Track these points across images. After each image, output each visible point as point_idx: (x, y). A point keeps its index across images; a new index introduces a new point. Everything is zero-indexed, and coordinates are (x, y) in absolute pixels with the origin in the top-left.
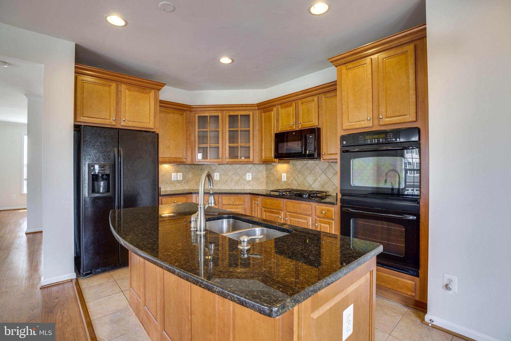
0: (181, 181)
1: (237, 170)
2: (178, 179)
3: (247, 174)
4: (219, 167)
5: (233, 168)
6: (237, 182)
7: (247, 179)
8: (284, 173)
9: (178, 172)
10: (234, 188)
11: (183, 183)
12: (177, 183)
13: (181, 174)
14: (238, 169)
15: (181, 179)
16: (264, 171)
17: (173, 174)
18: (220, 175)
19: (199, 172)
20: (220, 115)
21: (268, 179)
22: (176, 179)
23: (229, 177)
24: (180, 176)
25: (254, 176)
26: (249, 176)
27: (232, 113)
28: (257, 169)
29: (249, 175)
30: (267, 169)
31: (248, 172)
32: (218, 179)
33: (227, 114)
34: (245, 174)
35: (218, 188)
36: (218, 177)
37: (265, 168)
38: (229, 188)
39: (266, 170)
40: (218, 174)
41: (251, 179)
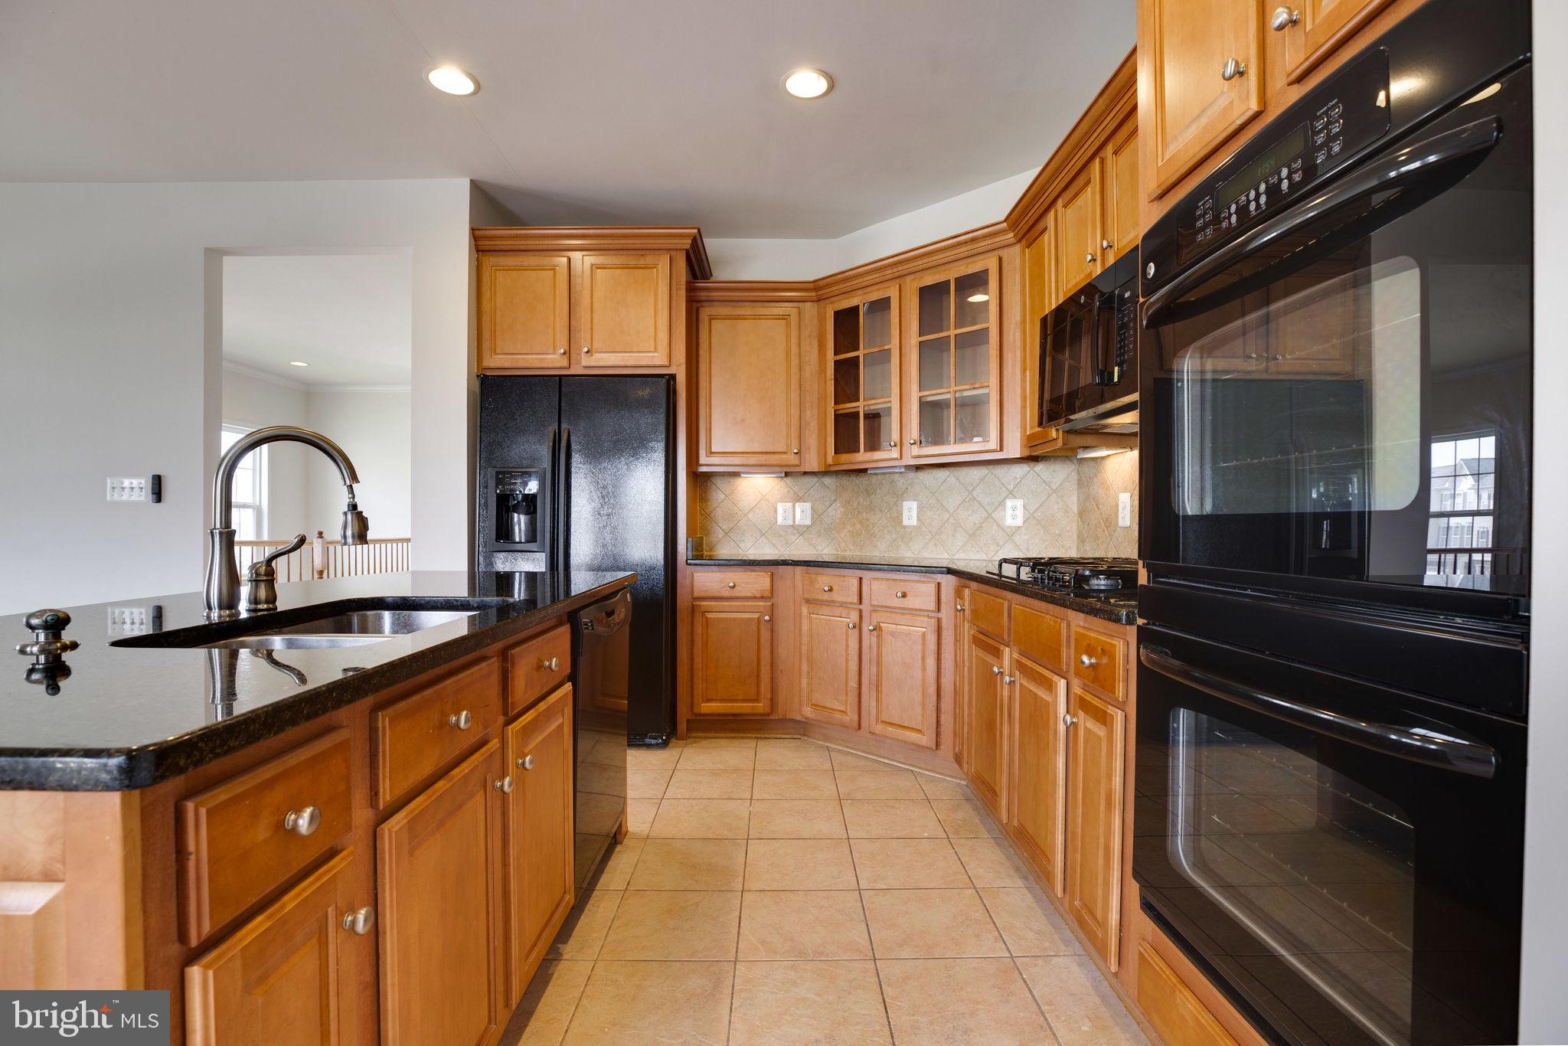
0: (808, 527)
1: (973, 490)
2: (797, 523)
3: (1009, 503)
4: (916, 481)
5: (960, 482)
6: (973, 535)
7: (1009, 521)
8: (1125, 490)
9: (798, 499)
10: (962, 556)
11: (813, 536)
12: (794, 534)
13: (808, 506)
14: (978, 485)
15: (808, 522)
16: (1072, 486)
17: (780, 507)
18: (921, 510)
19: (861, 500)
20: (893, 292)
21: (1083, 522)
22: (790, 522)
23: (946, 516)
24: (802, 514)
25: (1032, 508)
26: (1014, 513)
27: (929, 280)
28: (1045, 482)
29: (1014, 508)
30: (1080, 483)
31: (1011, 494)
32: (914, 522)
33: (913, 286)
34: (1002, 504)
35: (912, 555)
36: (914, 513)
37: (1074, 475)
38: (946, 556)
39: (1078, 484)
40: (914, 505)
41: (1019, 522)
